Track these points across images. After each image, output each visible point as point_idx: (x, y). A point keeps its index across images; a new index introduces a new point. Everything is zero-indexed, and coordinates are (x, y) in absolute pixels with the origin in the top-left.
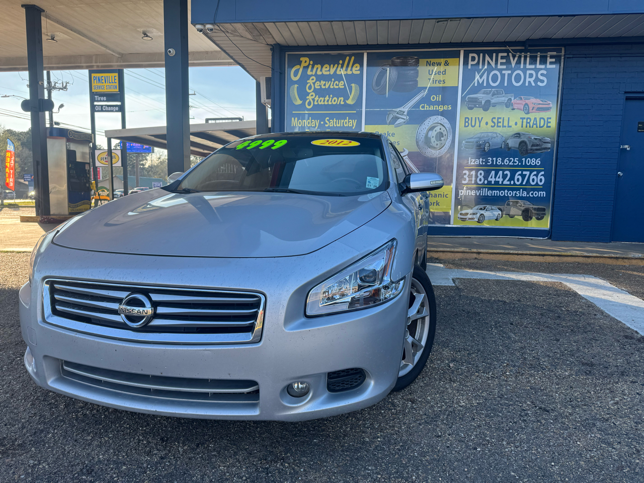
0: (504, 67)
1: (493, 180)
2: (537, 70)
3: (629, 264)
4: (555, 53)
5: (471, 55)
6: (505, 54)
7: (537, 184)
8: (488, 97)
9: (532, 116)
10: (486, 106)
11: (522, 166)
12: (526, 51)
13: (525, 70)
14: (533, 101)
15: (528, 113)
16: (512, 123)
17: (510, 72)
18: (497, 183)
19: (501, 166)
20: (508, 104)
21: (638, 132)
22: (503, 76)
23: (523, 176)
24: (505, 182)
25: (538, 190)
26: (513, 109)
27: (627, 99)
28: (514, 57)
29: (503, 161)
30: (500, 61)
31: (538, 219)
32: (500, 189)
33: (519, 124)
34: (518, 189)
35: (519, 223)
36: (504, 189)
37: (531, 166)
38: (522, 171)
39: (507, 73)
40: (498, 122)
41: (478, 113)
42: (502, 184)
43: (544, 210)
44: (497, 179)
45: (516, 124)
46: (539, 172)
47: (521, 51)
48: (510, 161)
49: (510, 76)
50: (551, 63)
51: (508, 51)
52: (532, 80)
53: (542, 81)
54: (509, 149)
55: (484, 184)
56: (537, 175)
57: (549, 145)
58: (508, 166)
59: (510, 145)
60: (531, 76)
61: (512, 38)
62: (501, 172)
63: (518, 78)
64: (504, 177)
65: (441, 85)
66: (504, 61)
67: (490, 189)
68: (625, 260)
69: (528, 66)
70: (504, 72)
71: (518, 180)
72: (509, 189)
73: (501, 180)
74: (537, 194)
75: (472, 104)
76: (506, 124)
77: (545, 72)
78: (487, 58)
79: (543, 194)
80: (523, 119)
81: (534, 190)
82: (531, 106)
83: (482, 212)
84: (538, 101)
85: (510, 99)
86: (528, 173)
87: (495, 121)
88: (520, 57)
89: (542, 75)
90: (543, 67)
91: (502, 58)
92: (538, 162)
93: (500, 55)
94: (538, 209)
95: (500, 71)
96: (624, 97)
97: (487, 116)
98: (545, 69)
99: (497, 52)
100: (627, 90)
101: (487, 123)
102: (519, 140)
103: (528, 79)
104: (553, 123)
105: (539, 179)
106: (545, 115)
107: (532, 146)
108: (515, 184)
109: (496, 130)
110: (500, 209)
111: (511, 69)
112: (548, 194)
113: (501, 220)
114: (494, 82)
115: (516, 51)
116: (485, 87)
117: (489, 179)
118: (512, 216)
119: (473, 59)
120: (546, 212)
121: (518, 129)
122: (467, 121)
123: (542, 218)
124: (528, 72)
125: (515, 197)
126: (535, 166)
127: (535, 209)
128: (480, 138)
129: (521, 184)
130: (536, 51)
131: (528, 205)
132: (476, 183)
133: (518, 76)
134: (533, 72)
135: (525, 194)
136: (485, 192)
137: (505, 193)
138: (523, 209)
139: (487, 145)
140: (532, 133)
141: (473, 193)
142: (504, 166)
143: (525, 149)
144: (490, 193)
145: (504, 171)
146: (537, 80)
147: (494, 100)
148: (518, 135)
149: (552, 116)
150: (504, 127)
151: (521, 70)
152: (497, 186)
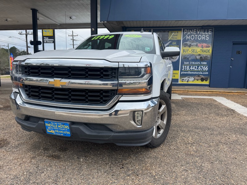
0: (196, 34)
1: (192, 69)
2: (206, 35)
4: (211, 30)
5: (185, 30)
6: (196, 30)
7: (205, 70)
8: (190, 43)
9: (204, 49)
10: (190, 46)
11: (201, 64)
12: (202, 29)
13: (202, 35)
14: (204, 44)
15: (203, 48)
16: (198, 51)
17: (197, 35)
18: (193, 70)
19: (194, 64)
20: (197, 45)
21: (236, 54)
22: (195, 36)
23: (201, 68)
24: (196, 69)
25: (206, 72)
26: (198, 47)
27: (233, 44)
28: (199, 31)
29: (195, 63)
30: (194, 32)
31: (206, 81)
32: (194, 72)
33: (200, 51)
34: (200, 72)
35: (200, 82)
36: (195, 72)
37: (203, 64)
38: (201, 66)
39: (196, 35)
40: (194, 51)
41: (187, 48)
42: (195, 70)
43: (207, 78)
44: (193, 69)
45: (199, 51)
46: (206, 66)
47: (201, 29)
48: (197, 63)
49: (197, 36)
50: (210, 33)
51: (196, 29)
52: (204, 38)
53: (207, 38)
54: (197, 59)
55: (189, 70)
56: (205, 67)
57: (209, 58)
58: (197, 64)
59: (197, 58)
60: (204, 36)
61: (198, 25)
62: (194, 66)
63: (200, 37)
64: (195, 68)
65: (176, 39)
66: (195, 32)
67: (191, 72)
69: (203, 34)
70: (195, 35)
71: (200, 69)
72: (197, 72)
73: (194, 69)
74: (205, 73)
75: (185, 45)
76: (196, 51)
77: (208, 35)
78: (190, 31)
79: (207, 73)
80: (201, 50)
81: (205, 72)
82: (204, 46)
83: (188, 79)
84: (206, 44)
85: (197, 44)
86: (203, 67)
87: (193, 50)
88: (200, 31)
89: (207, 36)
90: (207, 34)
91: (195, 31)
92: (206, 63)
93: (194, 30)
94: (206, 78)
95: (194, 35)
97: (190, 49)
98: (208, 34)
99: (193, 29)
100: (233, 41)
101: (190, 51)
102: (200, 57)
103: (203, 38)
104: (211, 51)
105: (206, 69)
106: (208, 49)
107: (204, 58)
108: (198, 70)
109: (193, 53)
110: (194, 78)
111: (197, 34)
112: (209, 73)
113: (194, 81)
114: (192, 38)
115: (199, 29)
116: (189, 40)
117: (191, 69)
118: (197, 80)
119: (186, 31)
120: (208, 79)
121: (200, 53)
122: (184, 50)
123: (207, 81)
124: (203, 35)
125: (199, 74)
126: (205, 64)
127: (205, 78)
128: (188, 56)
129: (201, 70)
130: (205, 29)
131: (203, 77)
132: (186, 70)
133: (200, 36)
134: (204, 35)
135: (202, 73)
136: (189, 73)
137: (196, 73)
138: (201, 78)
139: (190, 58)
140: (204, 54)
141: (186, 73)
142: (195, 64)
143: (202, 59)
144: (191, 73)
145: (195, 66)
146: (206, 38)
147: (192, 44)
148: (200, 55)
149: (210, 49)
150: (195, 52)
151: (201, 35)
152: (193, 71)
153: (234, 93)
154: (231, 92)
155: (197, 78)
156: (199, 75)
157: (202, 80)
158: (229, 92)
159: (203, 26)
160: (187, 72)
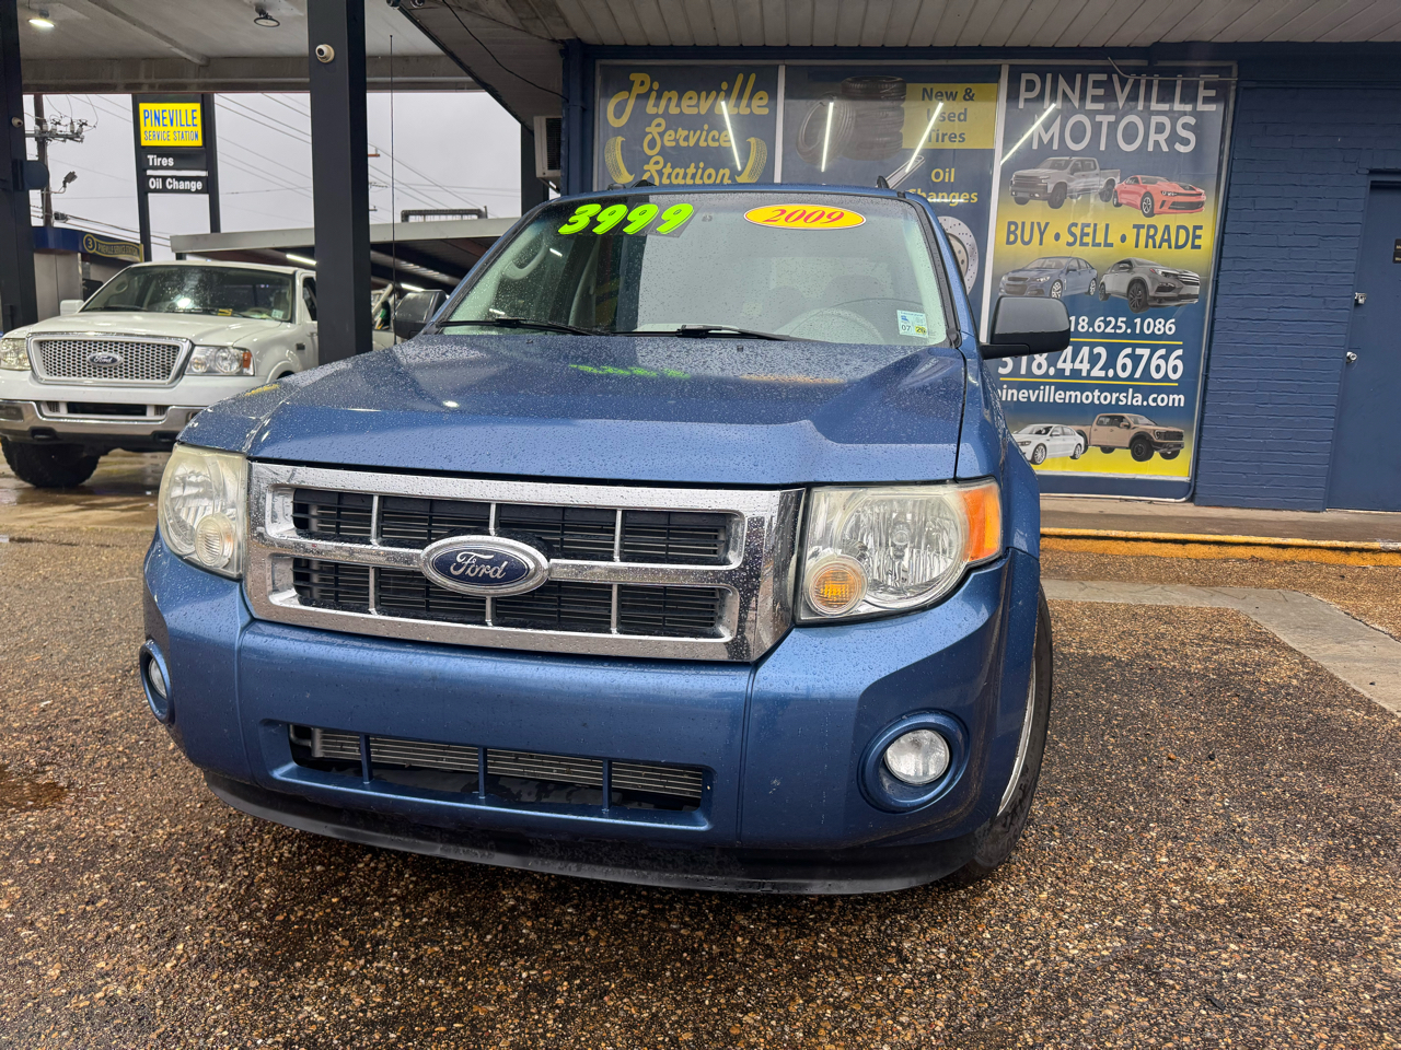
0: (1101, 106)
1: (1068, 367)
2: (1174, 117)
3: (1374, 563)
4: (1215, 77)
5: (1025, 77)
6: (1103, 77)
7: (1166, 378)
8: (1062, 176)
9: (1160, 221)
10: (1057, 199)
11: (1133, 336)
12: (1150, 71)
13: (1147, 114)
14: (1164, 187)
15: (1151, 215)
16: (1114, 238)
17: (1112, 118)
18: (1076, 373)
19: (1087, 334)
20: (1108, 194)
21: (1395, 262)
22: (1097, 127)
23: (1136, 359)
24: (1096, 372)
25: (1169, 391)
26: (1118, 205)
27: (1375, 187)
28: (1123, 83)
29: (1091, 324)
30: (1091, 91)
31: (1165, 456)
32: (1082, 388)
33: (1131, 240)
34: (1124, 389)
35: (1122, 466)
36: (1091, 388)
37: (1153, 336)
38: (1134, 346)
39: (1106, 119)
40: (1084, 234)
41: (1036, 212)
42: (1088, 377)
43: (1179, 436)
44: (1077, 366)
45: (1123, 239)
46: (1170, 349)
47: (1138, 71)
48: (1107, 324)
49: (1113, 127)
50: (1207, 100)
51: (1109, 71)
52: (1162, 138)
53: (1186, 142)
54: (1107, 296)
55: (1046, 375)
56: (1166, 358)
57: (1196, 290)
58: (1104, 335)
59: (1109, 288)
60: (1160, 128)
61: (1123, 39)
62: (1085, 351)
63: (1130, 135)
64: (1094, 359)
65: (956, 146)
66: (1100, 92)
67: (1059, 387)
68: (1365, 555)
69: (1155, 106)
70: (1099, 118)
71: (1124, 367)
72: (1103, 388)
73: (1085, 367)
74: (1164, 400)
75: (1022, 191)
76: (1100, 238)
77: (1192, 121)
78: (1063, 85)
79: (1178, 399)
80: (1138, 227)
81: (1159, 390)
82: (1158, 199)
83: (1042, 439)
84: (1175, 187)
85: (1111, 182)
86: (1146, 352)
87: (1077, 231)
88: (1136, 85)
89: (1185, 126)
90: (1188, 108)
91: (1097, 84)
92: (1169, 327)
93: (1092, 78)
94: (1167, 435)
95: (1091, 114)
96: (1366, 181)
97: (1059, 221)
98: (1194, 113)
99: (1085, 72)
100: (1375, 167)
101: (1057, 237)
102: (1127, 278)
103: (1153, 137)
104: (1208, 239)
105: (1172, 366)
106: (1188, 220)
107: (1161, 289)
108: (1116, 377)
109: (1078, 251)
110: (1081, 433)
111: (1115, 111)
112: (1190, 401)
113: (1082, 458)
114: (1077, 140)
115: (1128, 70)
116: (1056, 153)
117: (1060, 365)
118: (1107, 450)
119: (1030, 86)
120: (1185, 441)
121: (1128, 250)
122: (1012, 230)
123: (1174, 455)
124: (1155, 120)
125: (1117, 407)
126: (1164, 336)
127: (1159, 434)
128: (1041, 270)
129: (1131, 377)
130: (1175, 71)
131: (1144, 425)
132: (1029, 373)
133: (1131, 127)
134: (1165, 120)
135: (1138, 400)
136: (1050, 395)
137: (1095, 397)
138: (1132, 433)
139: (1057, 286)
140: (1158, 260)
141: (1022, 396)
142: (1094, 335)
143: (1143, 298)
144: (1059, 397)
145: (1092, 346)
146: (1174, 138)
147: (1077, 184)
148: (1127, 265)
149: (1207, 222)
150: (1096, 245)
151: (1139, 114)
152: (1076, 382)
153: (1385, 558)
154: (1361, 550)
155: (1103, 434)
156: (1115, 417)
157: (1142, 448)
158: (1348, 550)
159: (1157, 44)
160: (1035, 386)
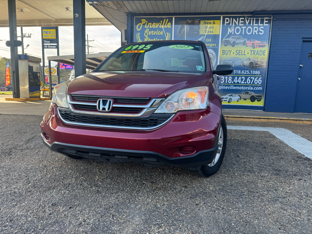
0: (243, 25)
1: (236, 81)
2: (259, 27)
3: (302, 123)
4: (268, 18)
5: (226, 19)
7: (258, 84)
8: (234, 40)
9: (256, 50)
10: (233, 45)
11: (250, 74)
12: (253, 17)
14: (257, 42)
15: (254, 48)
16: (246, 53)
17: (245, 27)
18: (238, 83)
19: (240, 74)
20: (244, 44)
21: (309, 58)
22: (242, 29)
23: (251, 80)
24: (242, 82)
25: (259, 86)
26: (247, 46)
27: (304, 41)
28: (248, 20)
29: (241, 72)
30: (240, 22)
31: (258, 101)
32: (239, 86)
33: (250, 53)
34: (249, 86)
35: (248, 103)
36: (241, 86)
37: (255, 74)
38: (251, 77)
39: (244, 28)
41: (229, 48)
43: (261, 96)
44: (238, 81)
45: (248, 53)
46: (259, 77)
47: (251, 17)
48: (245, 72)
49: (245, 29)
50: (266, 23)
51: (244, 17)
52: (256, 31)
53: (261, 32)
54: (245, 66)
55: (231, 83)
56: (258, 79)
57: (264, 64)
58: (244, 74)
59: (245, 64)
60: (256, 29)
61: (247, 10)
62: (240, 78)
64: (242, 80)
65: (211, 34)
66: (243, 22)
67: (234, 86)
69: (254, 25)
71: (249, 81)
72: (244, 86)
73: (240, 81)
74: (258, 89)
75: (226, 43)
76: (243, 53)
77: (263, 28)
78: (234, 20)
79: (261, 88)
80: (251, 51)
81: (256, 86)
82: (256, 45)
83: (231, 97)
84: (259, 42)
85: (245, 41)
86: (253, 78)
87: (238, 52)
88: (250, 20)
89: (261, 29)
90: (262, 25)
91: (242, 20)
92: (258, 72)
94: (258, 96)
95: (241, 26)
96: (302, 40)
97: (234, 49)
98: (263, 26)
99: (239, 17)
100: (304, 37)
101: (233, 53)
102: (249, 62)
103: (254, 31)
104: (267, 53)
105: (259, 81)
106: (262, 49)
107: (256, 64)
108: (247, 83)
109: (238, 56)
110: (239, 96)
112: (263, 89)
113: (240, 101)
114: (238, 32)
115: (248, 17)
116: (233, 35)
117: (234, 81)
118: (245, 99)
119: (227, 21)
121: (248, 56)
122: (223, 51)
123: (260, 101)
124: (255, 27)
125: (247, 90)
126: (257, 75)
128: (230, 60)
129: (250, 84)
130: (259, 17)
131: (253, 94)
132: (228, 83)
133: (249, 29)
135: (252, 89)
136: (232, 88)
137: (242, 88)
138: (251, 96)
140: (256, 58)
141: (226, 88)
142: (242, 74)
143: (252, 66)
144: (234, 88)
146: (259, 31)
147: (237, 41)
148: (249, 59)
149: (266, 50)
150: (242, 55)
151: (251, 26)
153: (305, 122)
154: (299, 120)
155: (243, 96)
156: (247, 92)
157: (253, 99)
158: (296, 120)
159: (254, 11)
160: (229, 86)
